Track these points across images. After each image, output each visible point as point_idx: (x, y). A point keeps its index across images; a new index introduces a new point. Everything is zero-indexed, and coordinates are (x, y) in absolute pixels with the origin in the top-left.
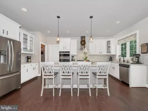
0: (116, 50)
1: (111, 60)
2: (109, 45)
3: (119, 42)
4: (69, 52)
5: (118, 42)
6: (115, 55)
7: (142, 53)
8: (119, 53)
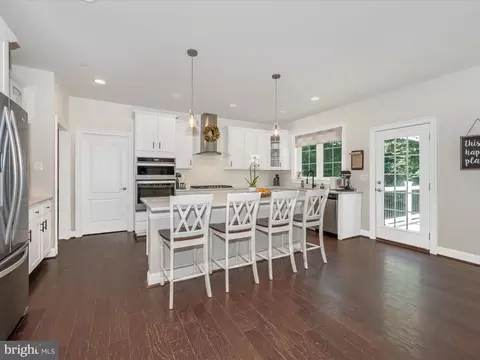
0: (291, 160)
1: (278, 184)
2: (275, 146)
3: (300, 140)
4: (172, 160)
5: (296, 141)
6: (289, 172)
7: (353, 169)
8: (297, 166)
